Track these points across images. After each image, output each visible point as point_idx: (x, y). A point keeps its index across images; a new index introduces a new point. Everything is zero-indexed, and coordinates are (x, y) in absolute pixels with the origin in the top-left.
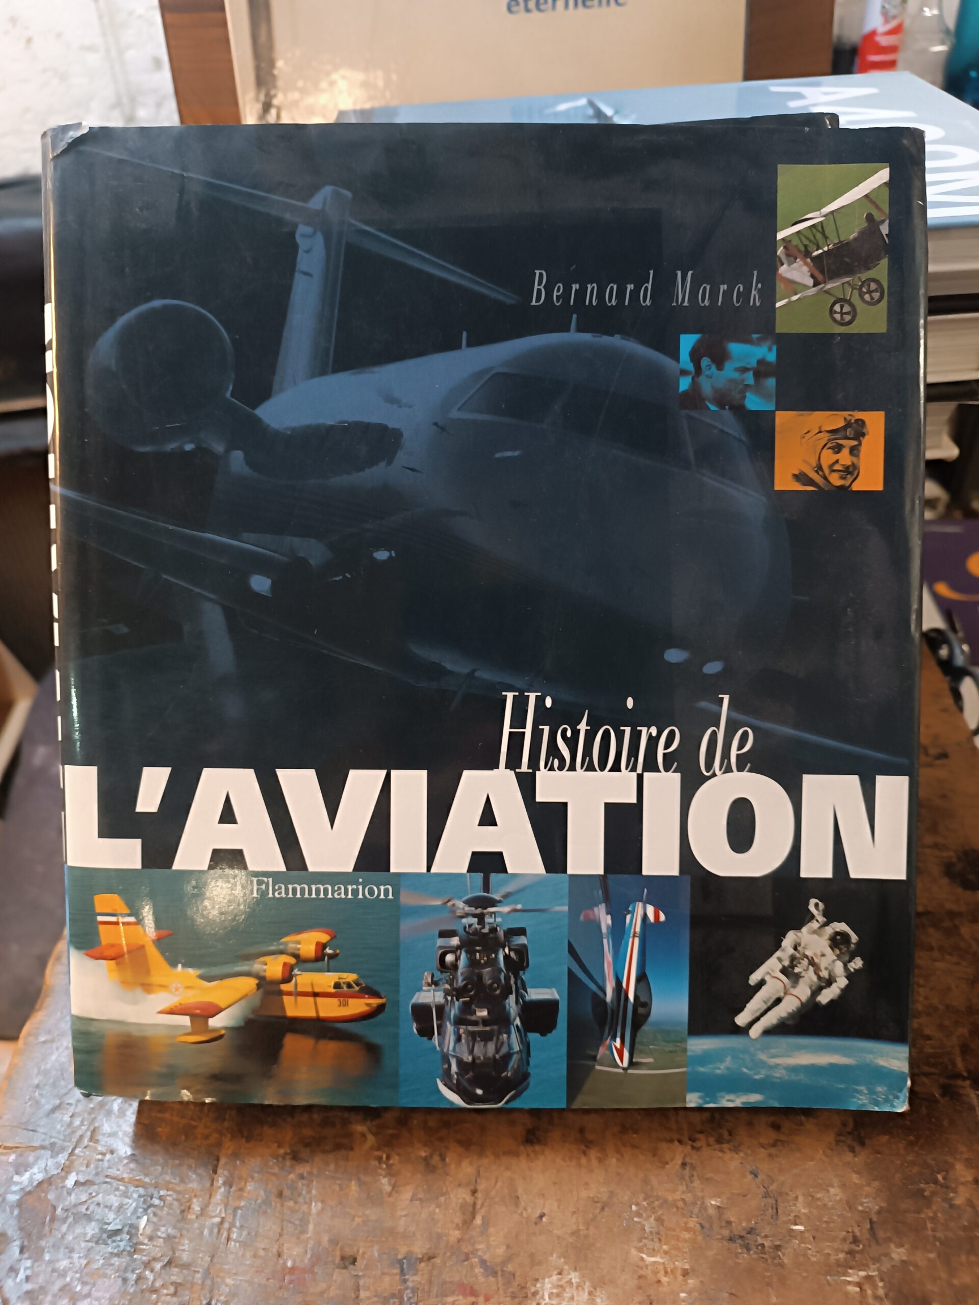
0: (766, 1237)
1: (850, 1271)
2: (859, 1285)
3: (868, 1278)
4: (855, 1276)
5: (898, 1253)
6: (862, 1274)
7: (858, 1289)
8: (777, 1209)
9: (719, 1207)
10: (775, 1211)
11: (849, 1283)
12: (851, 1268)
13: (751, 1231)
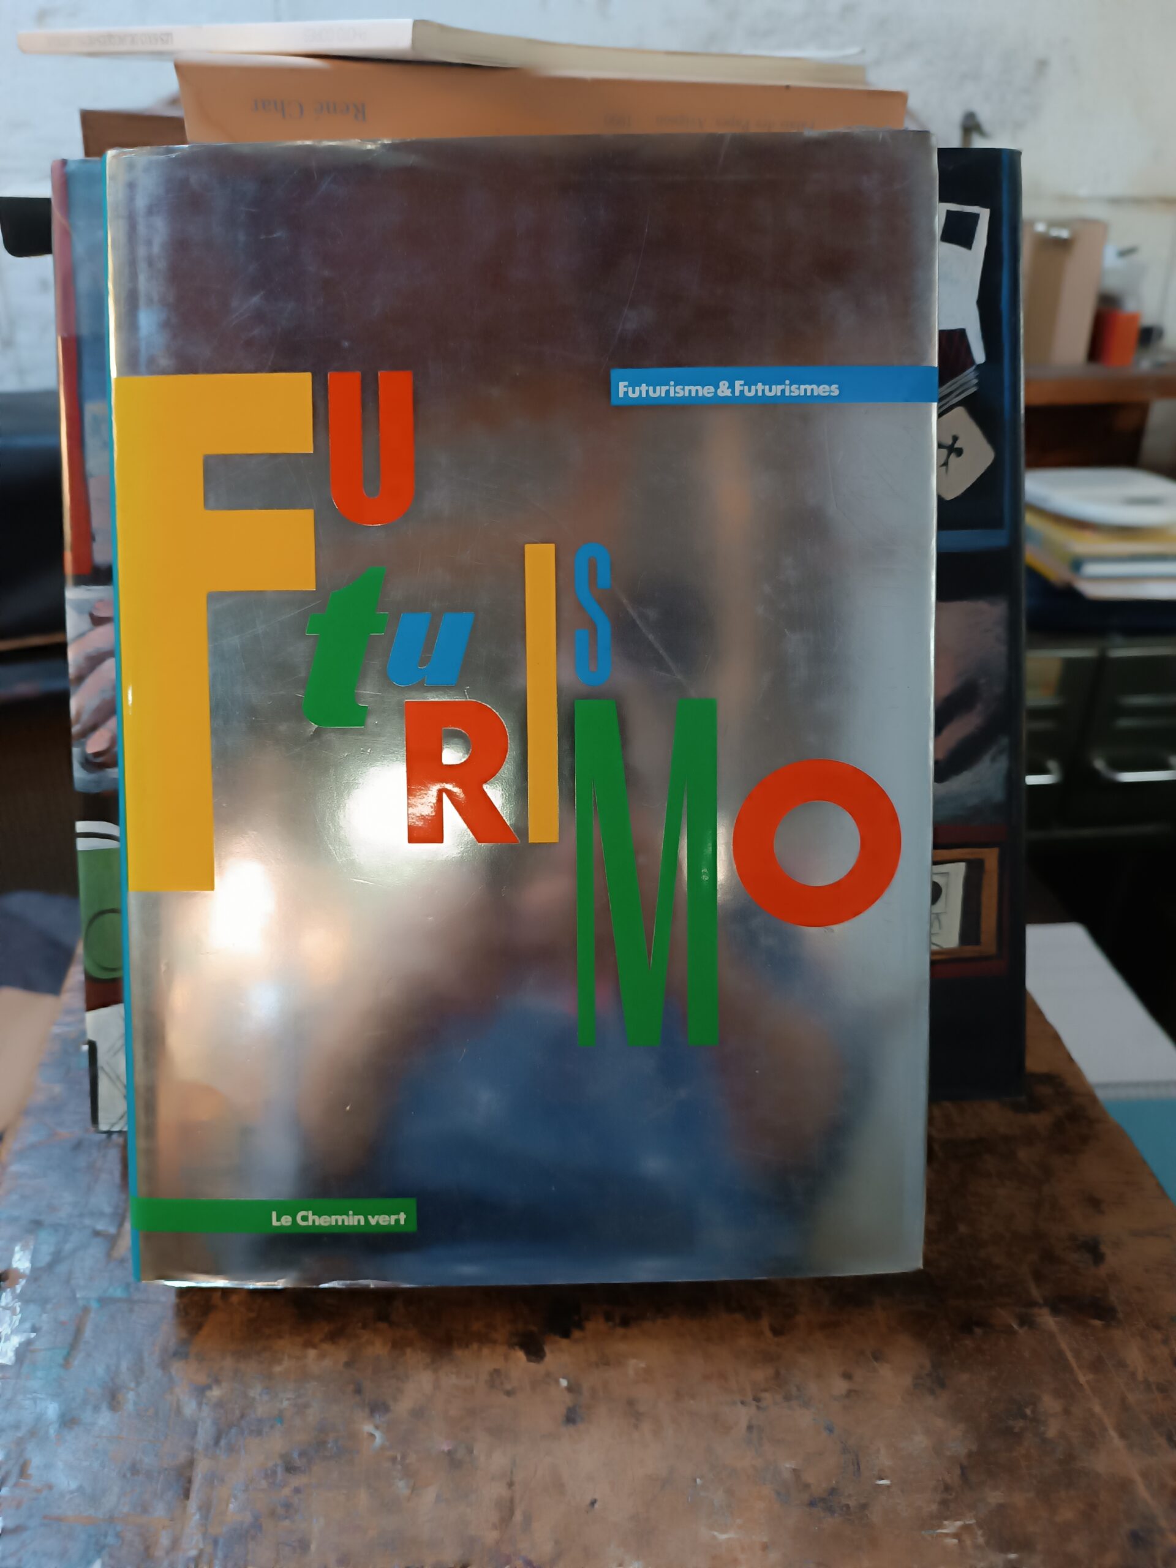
0: (850, 1496)
1: (946, 1522)
2: (956, 1535)
3: (966, 1528)
4: (951, 1527)
5: (994, 1497)
6: (959, 1523)
7: (955, 1541)
8: (858, 1464)
9: (794, 1470)
10: (856, 1467)
11: (947, 1535)
12: (946, 1519)
13: (833, 1491)
